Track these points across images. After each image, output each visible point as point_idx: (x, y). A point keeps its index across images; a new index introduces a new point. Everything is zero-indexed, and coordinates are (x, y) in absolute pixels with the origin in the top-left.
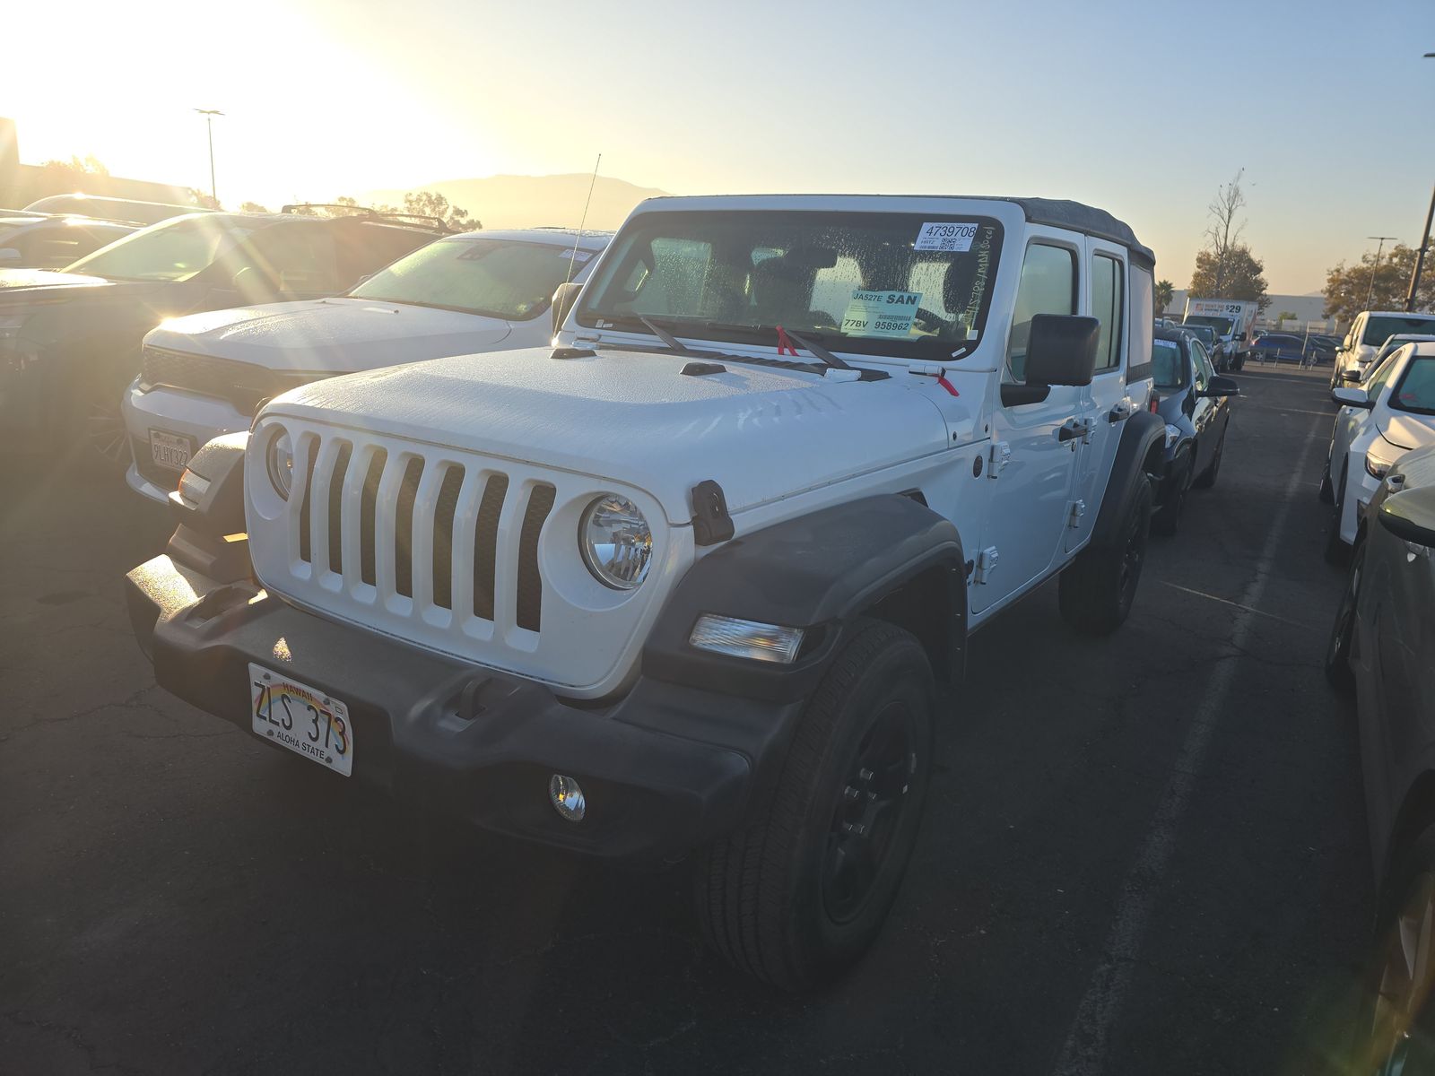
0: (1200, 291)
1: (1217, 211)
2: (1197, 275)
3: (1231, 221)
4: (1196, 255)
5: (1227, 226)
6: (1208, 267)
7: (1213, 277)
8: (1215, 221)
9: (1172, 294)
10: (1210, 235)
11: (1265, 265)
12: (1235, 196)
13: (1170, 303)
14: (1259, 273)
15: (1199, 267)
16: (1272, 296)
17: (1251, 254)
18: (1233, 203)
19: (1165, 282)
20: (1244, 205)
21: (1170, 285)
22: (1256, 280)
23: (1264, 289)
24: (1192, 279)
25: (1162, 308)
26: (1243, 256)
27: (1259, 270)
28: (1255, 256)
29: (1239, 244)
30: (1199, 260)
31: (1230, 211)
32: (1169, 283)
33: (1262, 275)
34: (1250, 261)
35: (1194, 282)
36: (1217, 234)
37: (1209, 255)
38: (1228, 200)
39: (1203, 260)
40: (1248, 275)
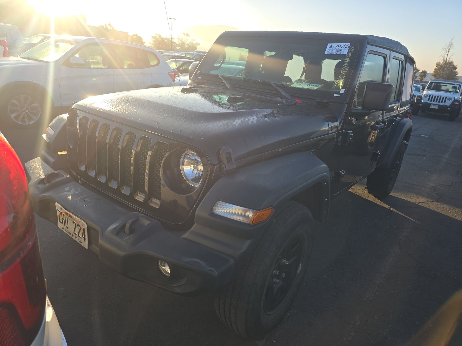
0: (436, 74)
1: (445, 49)
2: (435, 69)
3: (449, 53)
4: (436, 63)
5: (448, 54)
6: (439, 67)
7: (441, 70)
8: (444, 53)
9: (426, 75)
10: (442, 57)
11: (458, 67)
12: (451, 45)
13: (425, 77)
14: (456, 69)
15: (436, 67)
16: (459, 76)
17: (454, 63)
18: (450, 47)
19: (424, 71)
20: (453, 48)
21: (426, 72)
22: (454, 72)
23: (457, 75)
24: (434, 70)
25: (422, 79)
26: (451, 63)
27: (456, 68)
28: (455, 64)
29: (451, 60)
30: (437, 64)
31: (449, 50)
32: (426, 71)
33: (457, 70)
34: (453, 65)
35: (434, 71)
36: (444, 57)
37: (440, 63)
38: (449, 46)
39: (437, 65)
40: (452, 70)
